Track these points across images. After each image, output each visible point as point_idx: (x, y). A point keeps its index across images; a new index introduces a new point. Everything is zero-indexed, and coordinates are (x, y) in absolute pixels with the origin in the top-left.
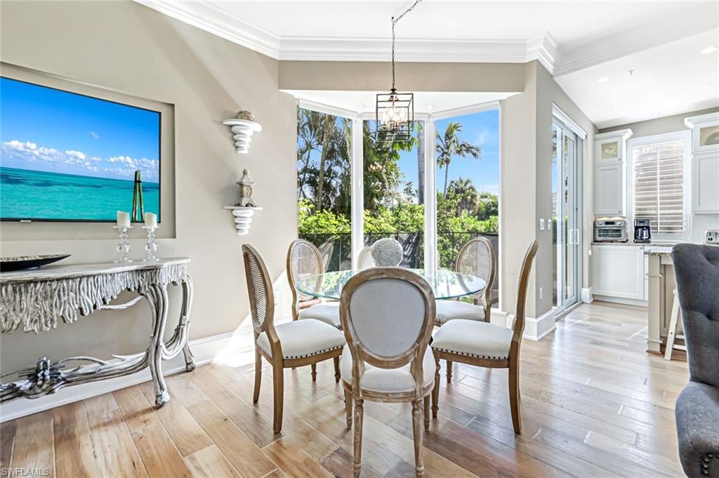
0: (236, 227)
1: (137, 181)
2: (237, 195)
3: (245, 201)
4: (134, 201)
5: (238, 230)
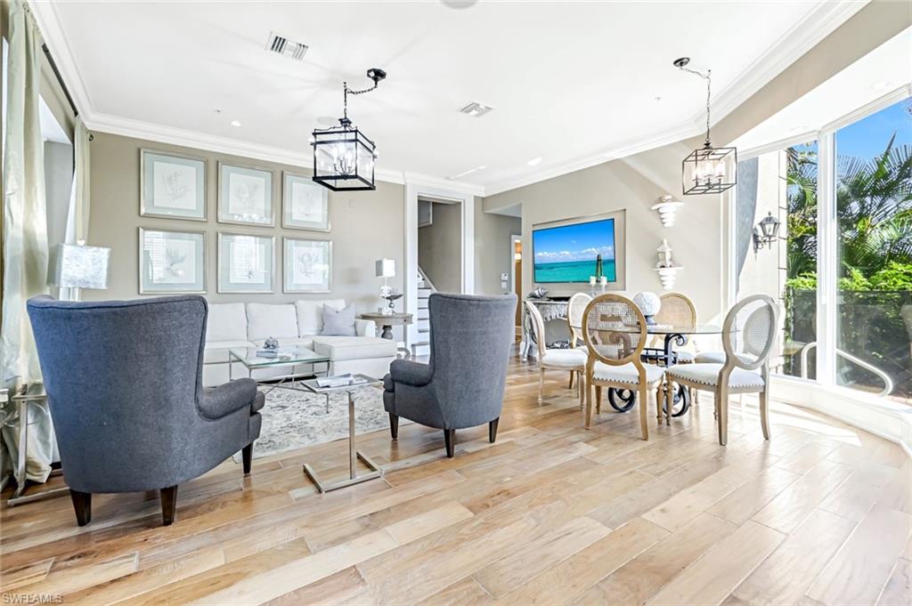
0: (662, 283)
1: (599, 260)
4: (597, 271)
5: (664, 285)
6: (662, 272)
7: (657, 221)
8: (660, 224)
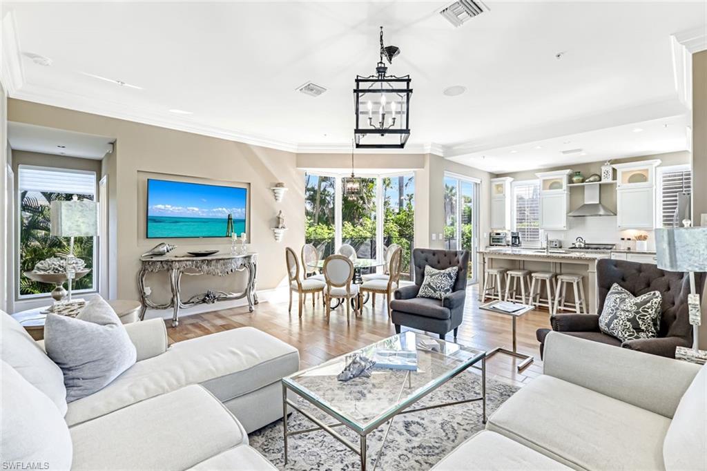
0: (276, 238)
1: (230, 218)
2: (277, 223)
3: (280, 226)
4: (228, 228)
5: (276, 239)
6: (277, 230)
7: (273, 198)
8: (274, 200)
